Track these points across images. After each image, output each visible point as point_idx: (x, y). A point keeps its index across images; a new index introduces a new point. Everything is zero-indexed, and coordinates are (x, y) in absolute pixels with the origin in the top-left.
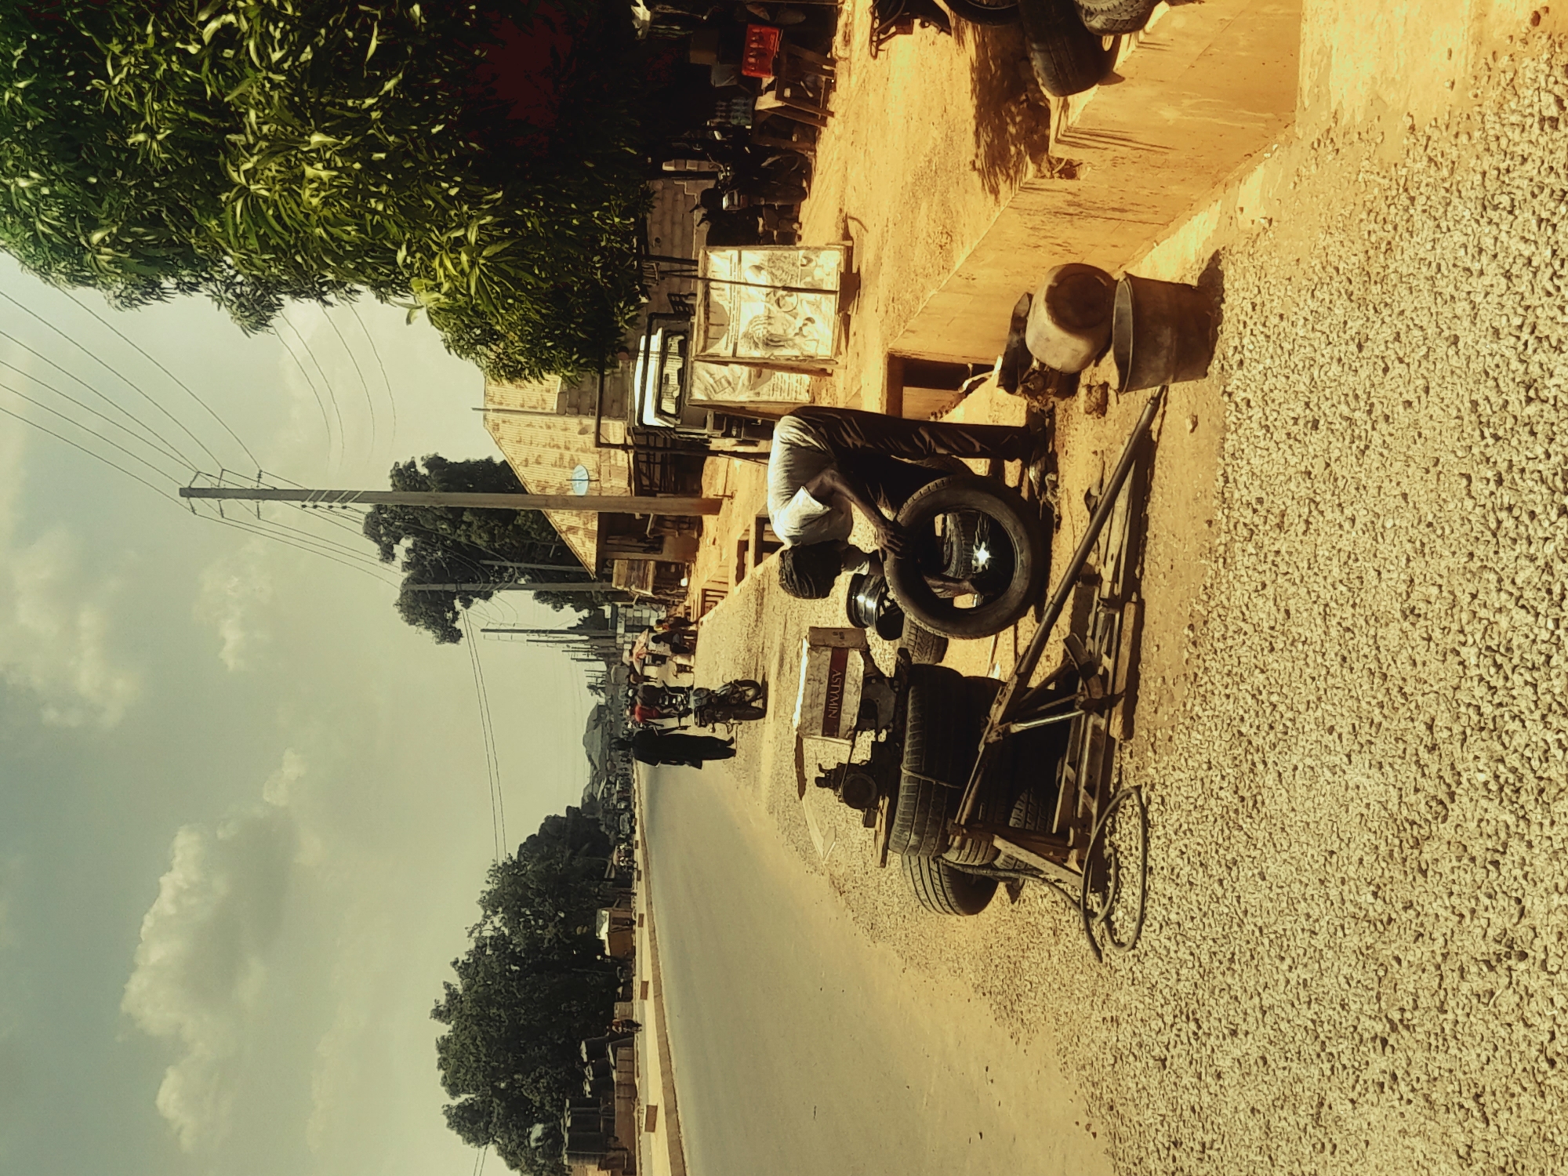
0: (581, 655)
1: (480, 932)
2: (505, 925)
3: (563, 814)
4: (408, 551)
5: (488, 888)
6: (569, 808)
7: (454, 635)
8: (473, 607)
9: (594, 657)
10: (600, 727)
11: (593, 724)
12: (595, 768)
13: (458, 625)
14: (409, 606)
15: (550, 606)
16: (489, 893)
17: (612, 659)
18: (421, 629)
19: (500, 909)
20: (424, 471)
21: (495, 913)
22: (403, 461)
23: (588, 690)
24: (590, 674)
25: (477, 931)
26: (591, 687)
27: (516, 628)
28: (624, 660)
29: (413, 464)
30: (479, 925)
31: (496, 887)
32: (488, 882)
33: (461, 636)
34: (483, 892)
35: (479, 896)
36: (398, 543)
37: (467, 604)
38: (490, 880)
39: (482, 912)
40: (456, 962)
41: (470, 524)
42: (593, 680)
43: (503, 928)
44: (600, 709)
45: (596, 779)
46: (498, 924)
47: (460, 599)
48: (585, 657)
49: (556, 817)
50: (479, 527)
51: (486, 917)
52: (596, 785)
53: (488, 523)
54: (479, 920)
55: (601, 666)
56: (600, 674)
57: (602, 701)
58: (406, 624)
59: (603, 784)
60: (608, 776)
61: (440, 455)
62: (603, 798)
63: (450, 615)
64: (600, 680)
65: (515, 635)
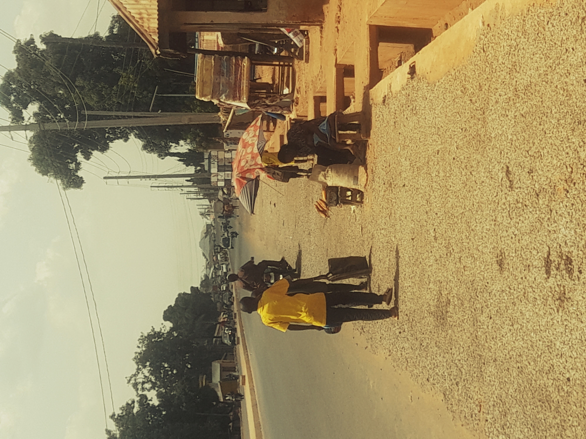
0: (192, 196)
1: (135, 380)
2: (151, 374)
3: (189, 292)
4: (35, 115)
5: (139, 350)
6: (192, 288)
7: (78, 182)
8: (92, 158)
9: (202, 197)
10: (208, 237)
11: (204, 235)
12: (207, 260)
13: (80, 174)
14: (38, 160)
15: (156, 155)
16: (140, 353)
17: (212, 197)
18: (52, 178)
19: (148, 364)
20: (42, 46)
21: (145, 367)
22: (24, 38)
23: (200, 216)
24: (201, 207)
25: (133, 379)
26: (202, 214)
27: (131, 175)
28: (219, 197)
29: (32, 41)
30: (135, 375)
31: (144, 349)
32: (139, 347)
33: (83, 182)
34: (136, 353)
35: (134, 356)
36: (26, 108)
37: (87, 157)
38: (140, 346)
39: (136, 367)
40: (114, 415)
41: (82, 88)
42: (203, 211)
43: (150, 377)
44: (208, 226)
45: (208, 266)
46: (147, 374)
47: (81, 152)
48: (195, 197)
49: (185, 294)
50: (89, 90)
51: (138, 369)
52: (208, 269)
53: (97, 86)
54: (134, 372)
55: (206, 202)
56: (206, 207)
57: (209, 222)
58: (40, 175)
59: (212, 269)
60: (215, 265)
61: (55, 33)
62: (212, 278)
63: (72, 166)
64: (207, 210)
65: (130, 180)
